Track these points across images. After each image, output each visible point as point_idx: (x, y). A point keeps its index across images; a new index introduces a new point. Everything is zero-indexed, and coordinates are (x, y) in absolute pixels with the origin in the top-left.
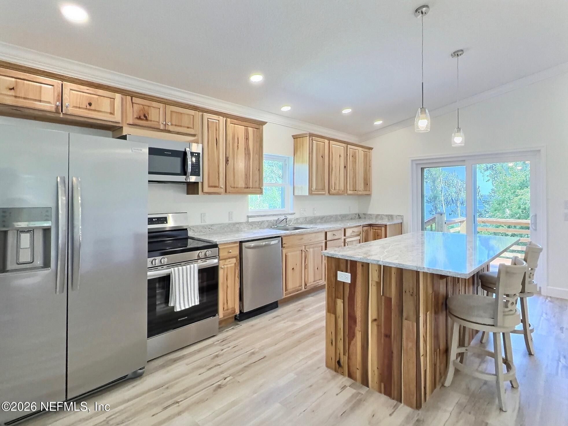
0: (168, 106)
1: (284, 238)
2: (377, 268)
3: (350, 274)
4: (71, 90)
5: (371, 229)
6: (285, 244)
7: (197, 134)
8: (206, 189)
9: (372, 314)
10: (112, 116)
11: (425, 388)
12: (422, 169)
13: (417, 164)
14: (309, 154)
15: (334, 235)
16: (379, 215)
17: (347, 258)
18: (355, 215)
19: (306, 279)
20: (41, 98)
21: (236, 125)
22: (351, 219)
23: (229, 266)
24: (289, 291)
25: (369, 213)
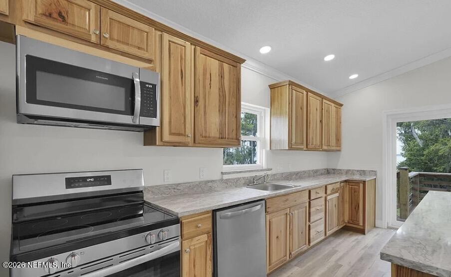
0: (104, 10)
1: (267, 201)
5: (347, 185)
6: (268, 208)
7: (153, 58)
8: (167, 137)
14: (289, 104)
15: (317, 192)
18: (324, 170)
19: (291, 246)
21: (207, 57)
23: (197, 246)
24: (273, 264)
25: (338, 168)
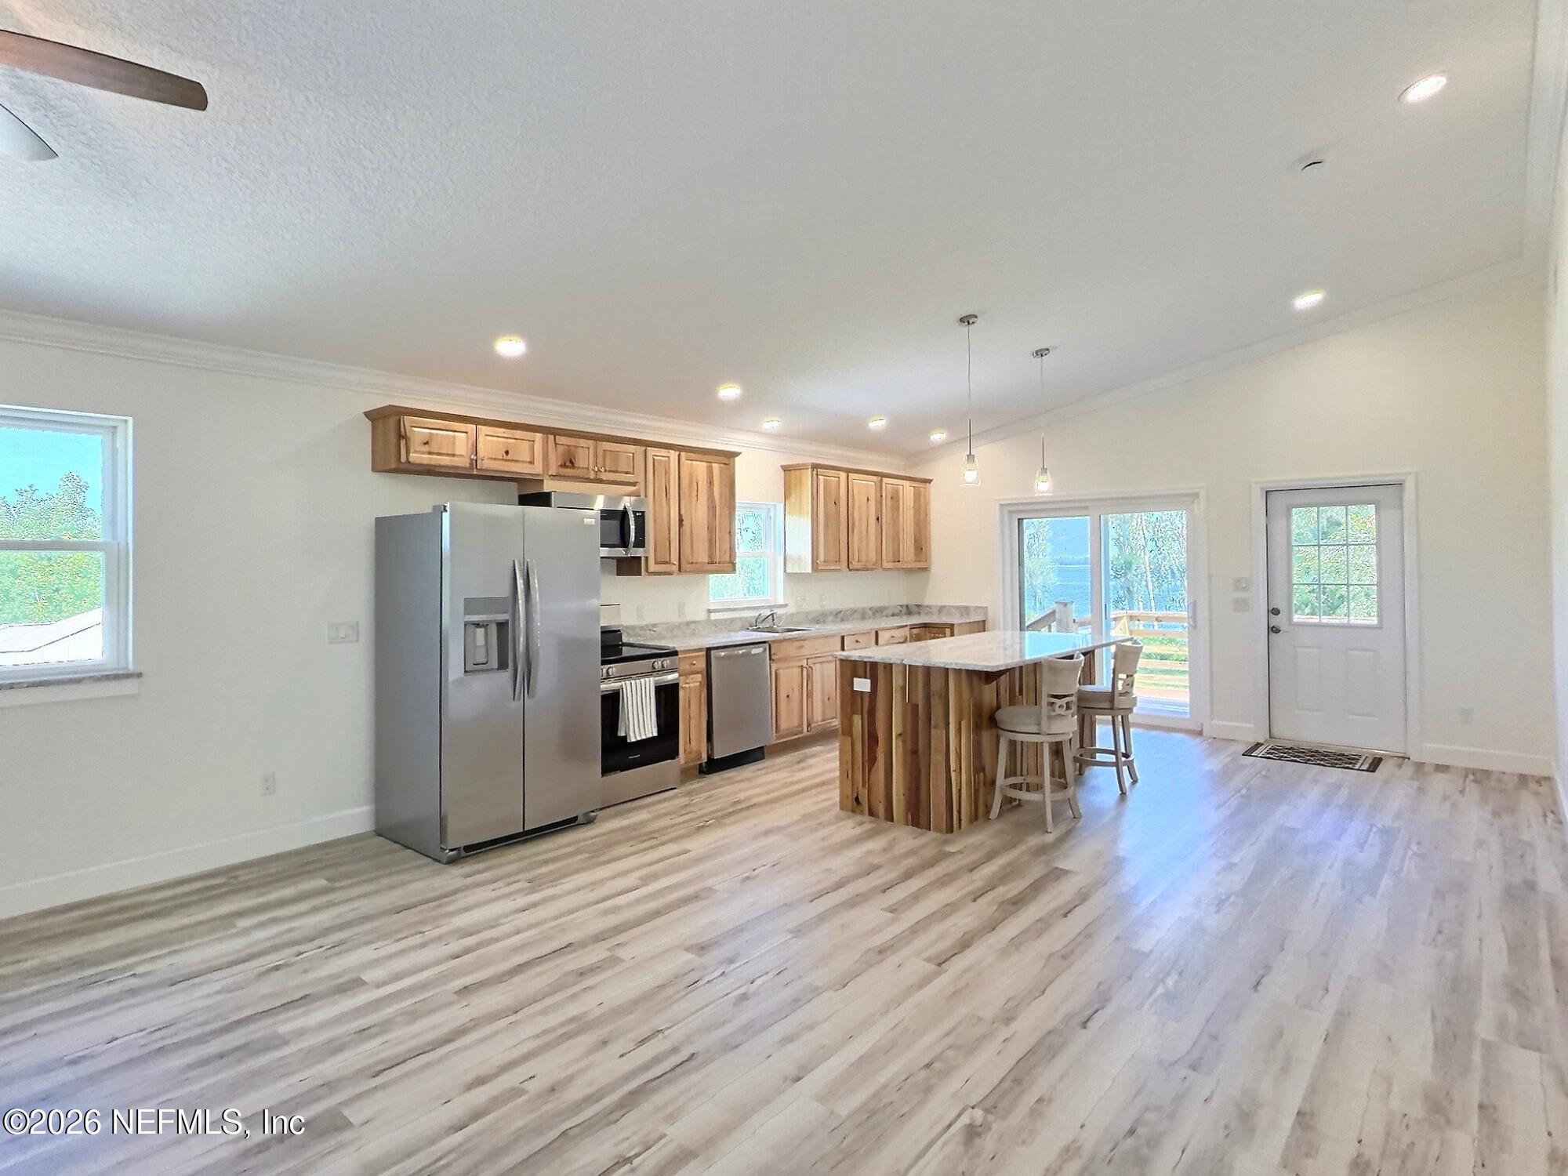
0: (599, 443)
1: (772, 645)
2: (901, 668)
3: (869, 681)
4: (486, 435)
5: (927, 633)
6: (775, 654)
7: (639, 481)
8: (652, 567)
9: (896, 729)
10: (532, 466)
11: (959, 812)
12: (1020, 521)
13: (1010, 512)
14: (813, 499)
15: (857, 641)
16: (944, 607)
17: (865, 660)
18: (900, 607)
19: (810, 715)
20: (454, 448)
21: (693, 462)
22: (893, 615)
23: (691, 685)
24: (781, 733)
25: (926, 603)
